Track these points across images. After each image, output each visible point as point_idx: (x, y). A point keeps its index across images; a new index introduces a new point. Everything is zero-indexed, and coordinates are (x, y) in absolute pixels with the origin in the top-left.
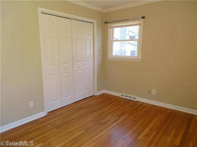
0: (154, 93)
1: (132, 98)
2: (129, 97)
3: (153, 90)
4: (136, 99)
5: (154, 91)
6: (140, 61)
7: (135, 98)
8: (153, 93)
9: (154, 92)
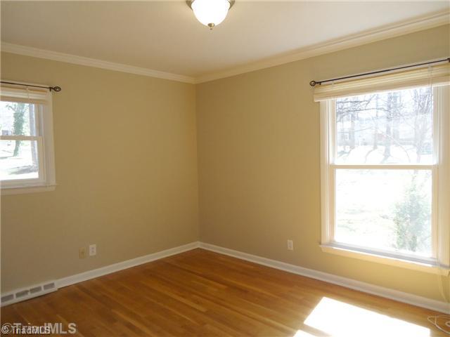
0: (93, 252)
1: (43, 288)
2: (33, 291)
3: (91, 246)
4: (55, 284)
5: (93, 248)
6: (54, 188)
7: (52, 285)
8: (91, 254)
9: (93, 250)
